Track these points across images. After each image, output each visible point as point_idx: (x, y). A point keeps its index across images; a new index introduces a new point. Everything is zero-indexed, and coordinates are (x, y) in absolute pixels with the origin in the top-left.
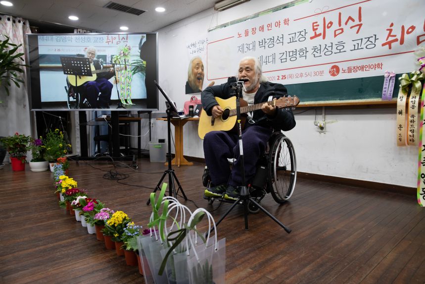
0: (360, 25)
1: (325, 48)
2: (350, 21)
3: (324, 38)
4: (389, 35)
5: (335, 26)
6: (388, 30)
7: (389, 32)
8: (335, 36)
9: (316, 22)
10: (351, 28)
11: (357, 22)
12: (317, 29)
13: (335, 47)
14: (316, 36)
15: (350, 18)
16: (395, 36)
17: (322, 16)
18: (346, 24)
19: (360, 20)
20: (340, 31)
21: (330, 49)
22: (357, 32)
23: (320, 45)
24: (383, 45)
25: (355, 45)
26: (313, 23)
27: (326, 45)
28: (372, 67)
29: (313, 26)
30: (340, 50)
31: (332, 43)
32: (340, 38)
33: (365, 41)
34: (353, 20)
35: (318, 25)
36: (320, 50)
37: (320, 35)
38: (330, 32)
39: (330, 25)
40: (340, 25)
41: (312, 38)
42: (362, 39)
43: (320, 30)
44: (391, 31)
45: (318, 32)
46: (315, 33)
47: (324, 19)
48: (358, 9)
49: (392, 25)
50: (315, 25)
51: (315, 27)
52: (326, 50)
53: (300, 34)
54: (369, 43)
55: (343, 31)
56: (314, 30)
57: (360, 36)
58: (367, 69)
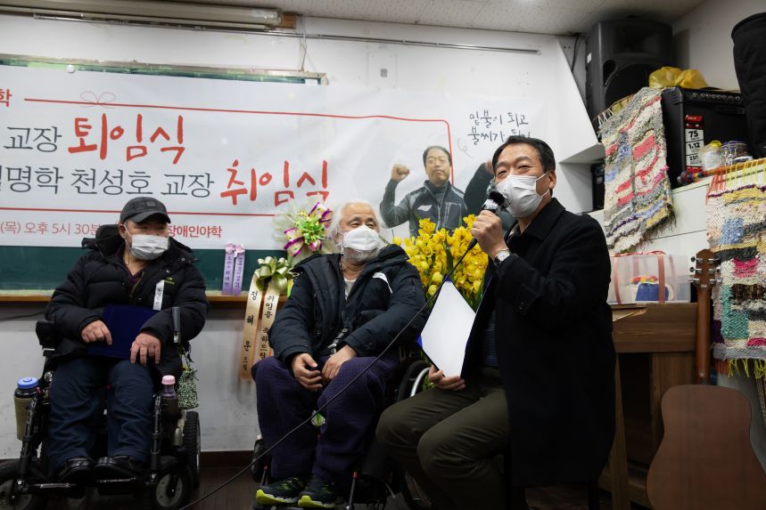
0: (181, 150)
1: (106, 178)
2: (160, 136)
3: (103, 155)
4: (232, 180)
5: (129, 138)
6: (229, 170)
7: (231, 173)
8: (129, 158)
9: (85, 120)
10: (163, 150)
11: (174, 142)
12: (86, 134)
13: (127, 180)
14: (83, 148)
15: (160, 131)
16: (242, 183)
17: (101, 110)
18: (153, 139)
19: (180, 141)
20: (141, 151)
21: (117, 182)
22: (175, 162)
23: (94, 170)
24: (224, 195)
25: (170, 185)
26: (77, 120)
27: (108, 173)
28: (203, 230)
29: (77, 127)
30: (139, 188)
31: (121, 172)
32: (138, 164)
33: (189, 180)
34: (167, 137)
35: (89, 127)
36: (94, 179)
37: (93, 148)
38: (116, 148)
39: (116, 133)
40: (139, 139)
41: (72, 150)
42: (184, 176)
43: (94, 137)
44: (234, 173)
45: (88, 141)
46: (82, 141)
47: (104, 117)
48: (177, 119)
49: (236, 164)
50: (81, 123)
51: (82, 130)
52: (107, 183)
53: (42, 134)
54: (196, 186)
55: (145, 153)
56: (79, 134)
57: (179, 169)
58: (194, 234)
